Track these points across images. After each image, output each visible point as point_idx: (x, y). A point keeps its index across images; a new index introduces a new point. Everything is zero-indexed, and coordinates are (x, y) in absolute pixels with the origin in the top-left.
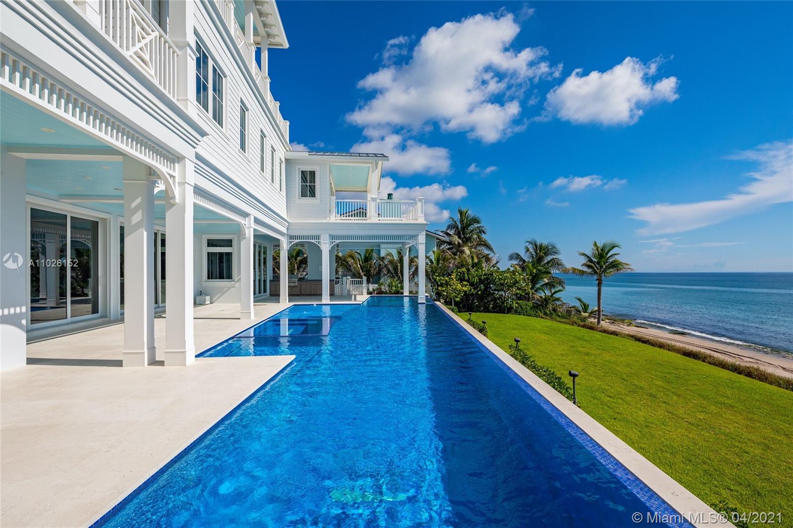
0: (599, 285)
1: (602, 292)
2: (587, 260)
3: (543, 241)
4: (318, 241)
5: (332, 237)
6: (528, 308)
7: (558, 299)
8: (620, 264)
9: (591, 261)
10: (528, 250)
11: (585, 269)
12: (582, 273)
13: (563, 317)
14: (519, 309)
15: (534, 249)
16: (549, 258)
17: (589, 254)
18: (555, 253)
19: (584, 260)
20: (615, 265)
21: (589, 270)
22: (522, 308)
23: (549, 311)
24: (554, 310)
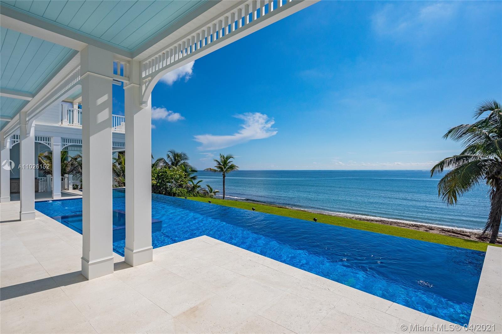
0: (224, 177)
1: (225, 182)
2: (218, 164)
3: (178, 151)
4: (47, 142)
5: (64, 140)
6: (185, 192)
7: (199, 187)
8: (234, 166)
9: (220, 164)
10: (169, 157)
11: (216, 169)
12: (215, 171)
13: (202, 197)
14: (180, 194)
15: (173, 156)
16: (182, 162)
17: (219, 161)
18: (186, 159)
19: (216, 164)
20: (232, 167)
21: (219, 170)
22: (181, 192)
23: (196, 194)
24: (198, 192)
